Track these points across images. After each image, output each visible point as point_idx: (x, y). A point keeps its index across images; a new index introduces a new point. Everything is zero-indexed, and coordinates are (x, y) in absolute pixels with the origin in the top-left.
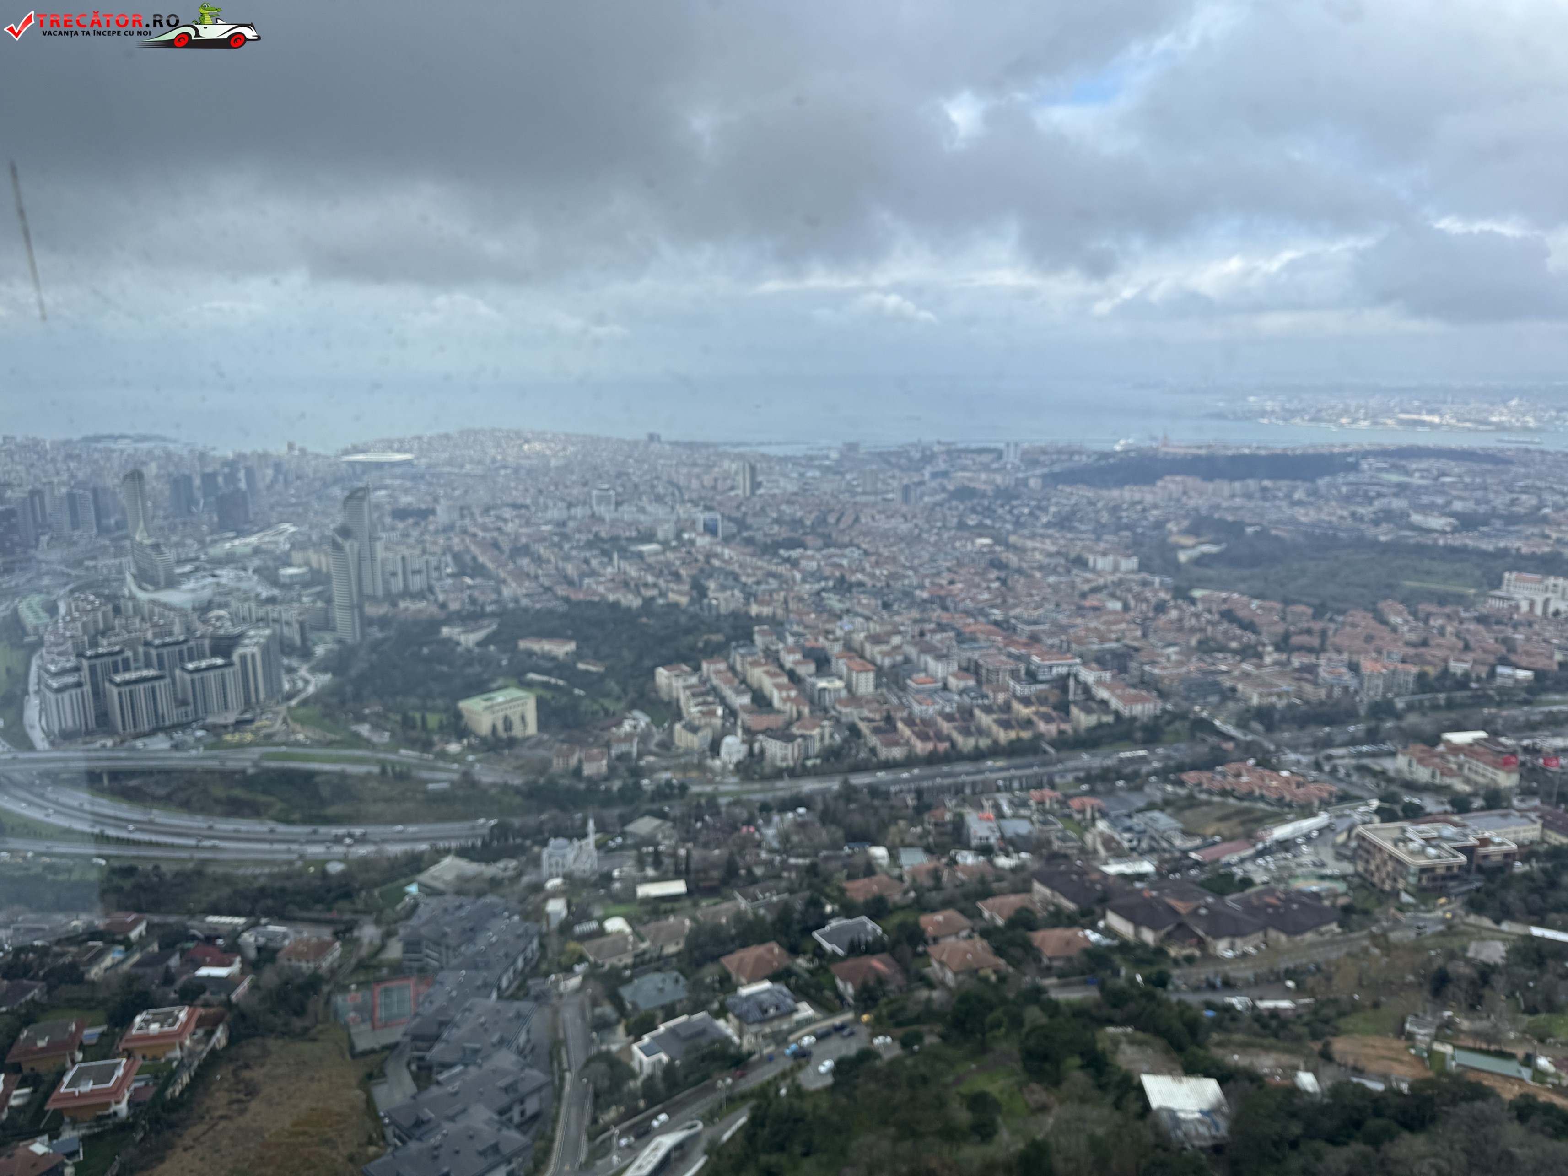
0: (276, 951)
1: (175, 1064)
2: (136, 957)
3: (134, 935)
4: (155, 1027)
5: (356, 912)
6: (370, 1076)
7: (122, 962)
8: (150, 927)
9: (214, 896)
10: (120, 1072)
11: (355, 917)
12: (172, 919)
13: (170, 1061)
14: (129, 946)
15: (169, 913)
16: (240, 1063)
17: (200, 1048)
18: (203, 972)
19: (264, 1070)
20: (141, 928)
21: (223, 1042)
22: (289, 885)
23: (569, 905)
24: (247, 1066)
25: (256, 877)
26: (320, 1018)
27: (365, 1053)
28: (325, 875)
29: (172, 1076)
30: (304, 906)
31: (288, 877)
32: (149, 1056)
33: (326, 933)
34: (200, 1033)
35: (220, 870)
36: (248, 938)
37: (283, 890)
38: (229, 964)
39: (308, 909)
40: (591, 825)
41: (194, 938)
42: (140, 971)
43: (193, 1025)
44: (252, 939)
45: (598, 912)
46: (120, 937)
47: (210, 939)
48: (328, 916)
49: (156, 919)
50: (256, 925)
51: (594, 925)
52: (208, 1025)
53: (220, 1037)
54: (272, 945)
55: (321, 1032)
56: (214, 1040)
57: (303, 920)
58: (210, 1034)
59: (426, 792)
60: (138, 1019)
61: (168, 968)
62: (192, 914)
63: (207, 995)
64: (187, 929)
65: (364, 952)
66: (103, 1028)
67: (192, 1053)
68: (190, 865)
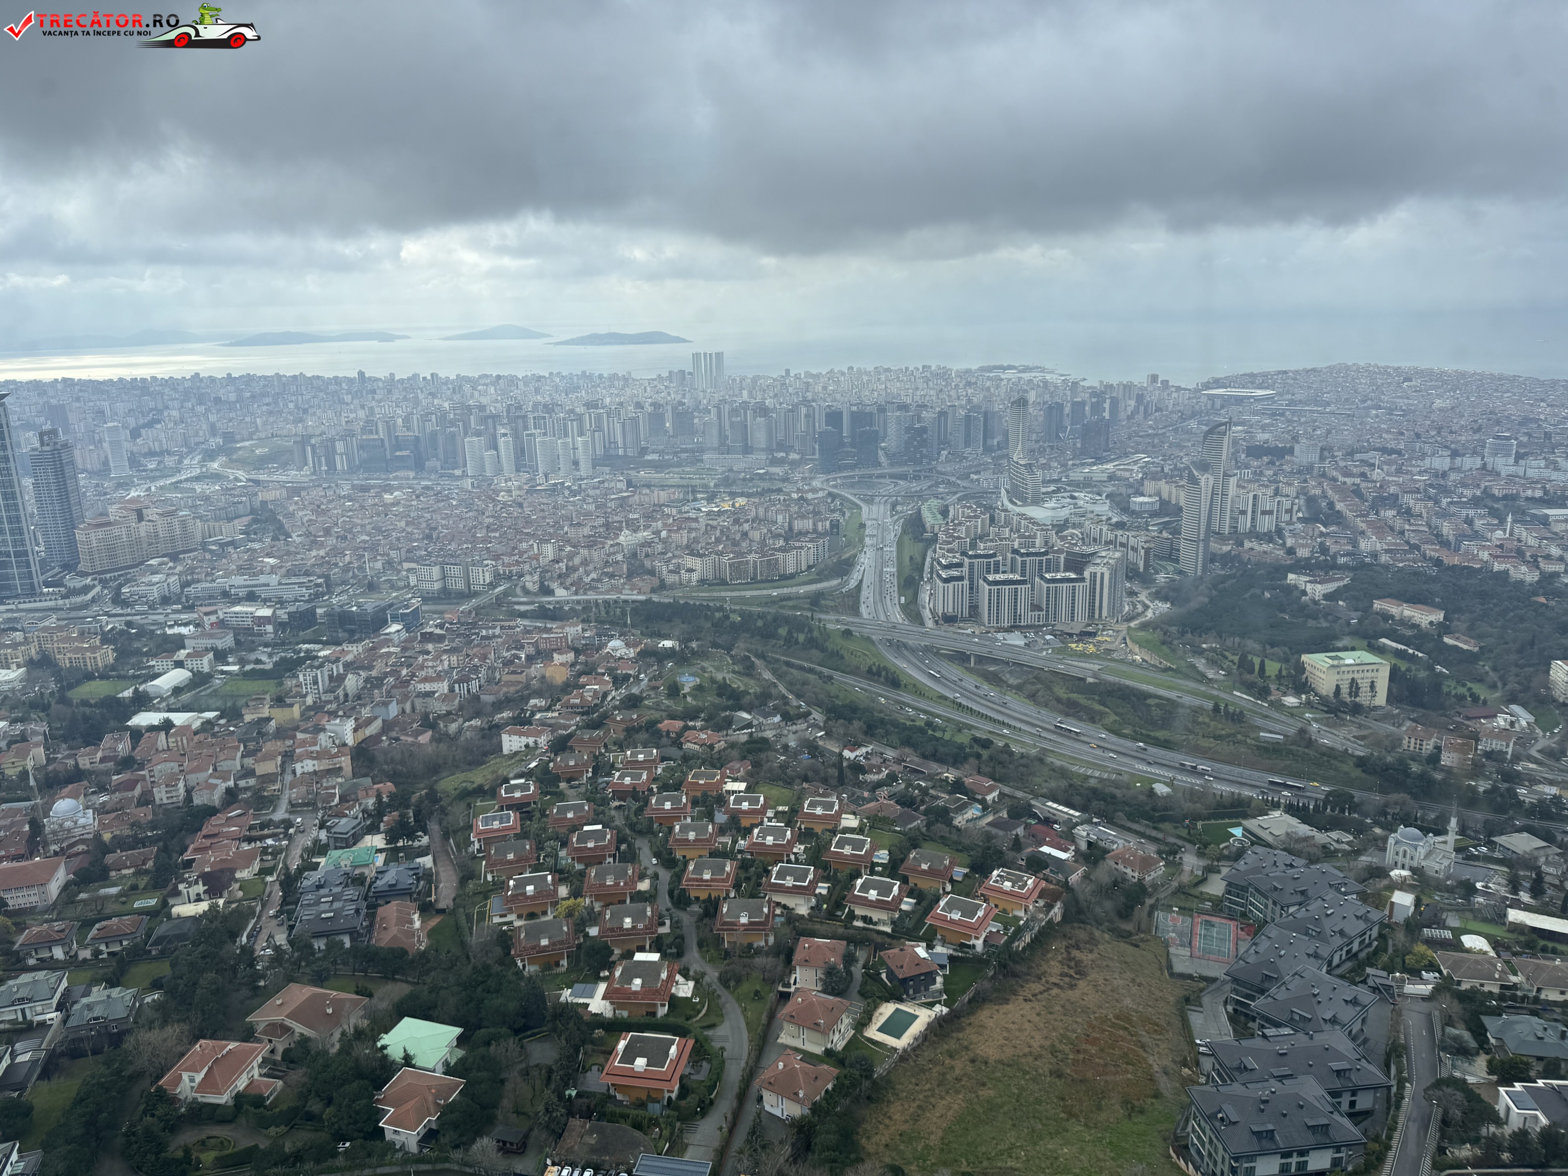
0: (1106, 851)
1: (1022, 922)
2: (990, 818)
3: (989, 798)
4: (1008, 885)
5: (1179, 837)
6: (1187, 1000)
7: (979, 818)
8: (1002, 795)
9: (1053, 784)
10: (980, 913)
11: (1180, 842)
12: (1019, 794)
13: (1018, 919)
14: (985, 807)
15: (1018, 789)
16: (1072, 942)
17: (1041, 916)
18: (1045, 849)
19: (1091, 956)
20: (995, 794)
21: (1059, 918)
22: (1118, 793)
23: (1418, 903)
24: (1078, 948)
25: (1088, 777)
26: (1143, 927)
27: (1183, 976)
28: (1151, 793)
29: (1019, 932)
30: (1131, 817)
31: (1117, 785)
32: (1000, 908)
33: (1151, 849)
34: (1041, 903)
35: (1058, 763)
36: (1081, 831)
37: (1113, 797)
38: (1065, 850)
39: (1133, 821)
40: (1453, 822)
41: (1035, 816)
42: (994, 831)
43: (1036, 894)
44: (1085, 834)
45: (1453, 921)
46: (980, 797)
47: (1048, 822)
48: (1154, 833)
49: (1007, 790)
50: (1089, 822)
51: (1448, 934)
52: (1049, 897)
53: (1057, 912)
54: (1102, 844)
55: (1142, 940)
56: (1052, 913)
57: (1129, 830)
58: (1049, 907)
59: (1257, 739)
60: (995, 873)
61: (1017, 835)
62: (1036, 796)
63: (1047, 871)
64: (1031, 806)
65: (1185, 878)
66: (966, 871)
67: (1033, 918)
68: (1033, 752)
